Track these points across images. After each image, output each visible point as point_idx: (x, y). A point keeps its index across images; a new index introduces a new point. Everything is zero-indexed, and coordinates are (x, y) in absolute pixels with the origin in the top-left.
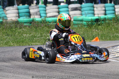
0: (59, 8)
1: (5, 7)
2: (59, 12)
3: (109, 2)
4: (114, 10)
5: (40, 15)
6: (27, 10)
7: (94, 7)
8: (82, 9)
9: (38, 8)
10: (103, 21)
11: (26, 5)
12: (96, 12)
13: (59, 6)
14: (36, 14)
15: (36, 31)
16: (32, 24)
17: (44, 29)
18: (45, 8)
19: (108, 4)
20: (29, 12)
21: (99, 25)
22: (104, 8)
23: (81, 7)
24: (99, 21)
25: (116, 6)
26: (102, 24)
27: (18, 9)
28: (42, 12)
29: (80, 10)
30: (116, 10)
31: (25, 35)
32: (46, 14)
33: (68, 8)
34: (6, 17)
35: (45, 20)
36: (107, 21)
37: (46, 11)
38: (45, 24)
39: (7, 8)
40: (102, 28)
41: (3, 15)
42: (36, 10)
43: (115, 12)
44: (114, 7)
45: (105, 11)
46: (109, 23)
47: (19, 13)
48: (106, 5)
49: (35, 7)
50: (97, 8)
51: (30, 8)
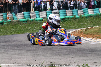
0: (46, 13)
1: (17, 13)
2: (47, 15)
3: (74, 8)
4: (78, 13)
5: (36, 17)
6: (29, 15)
7: (66, 12)
8: (60, 13)
9: (35, 13)
10: (67, 19)
11: (28, 12)
12: (67, 15)
13: (47, 12)
14: (34, 16)
15: (29, 26)
16: (27, 22)
17: (34, 24)
18: (39, 13)
19: (74, 10)
20: (30, 16)
21: (65, 21)
22: (72, 12)
23: (59, 12)
24: (65, 19)
25: (79, 11)
26: (66, 20)
27: (24, 14)
28: (37, 15)
29: (59, 14)
30: (79, 13)
31: (23, 28)
32: (40, 16)
33: (52, 12)
34: (17, 19)
35: (35, 20)
36: (69, 19)
37: (39, 15)
38: (34, 22)
39: (17, 14)
40: (66, 23)
41: (15, 18)
42: (34, 14)
43: (78, 14)
44: (78, 11)
45: (73, 13)
46: (70, 20)
47: (24, 16)
48: (73, 10)
49: (33, 13)
50: (68, 12)
51: (30, 13)
